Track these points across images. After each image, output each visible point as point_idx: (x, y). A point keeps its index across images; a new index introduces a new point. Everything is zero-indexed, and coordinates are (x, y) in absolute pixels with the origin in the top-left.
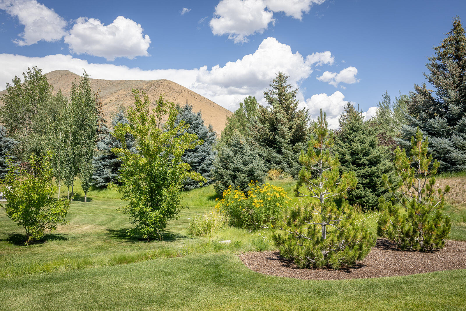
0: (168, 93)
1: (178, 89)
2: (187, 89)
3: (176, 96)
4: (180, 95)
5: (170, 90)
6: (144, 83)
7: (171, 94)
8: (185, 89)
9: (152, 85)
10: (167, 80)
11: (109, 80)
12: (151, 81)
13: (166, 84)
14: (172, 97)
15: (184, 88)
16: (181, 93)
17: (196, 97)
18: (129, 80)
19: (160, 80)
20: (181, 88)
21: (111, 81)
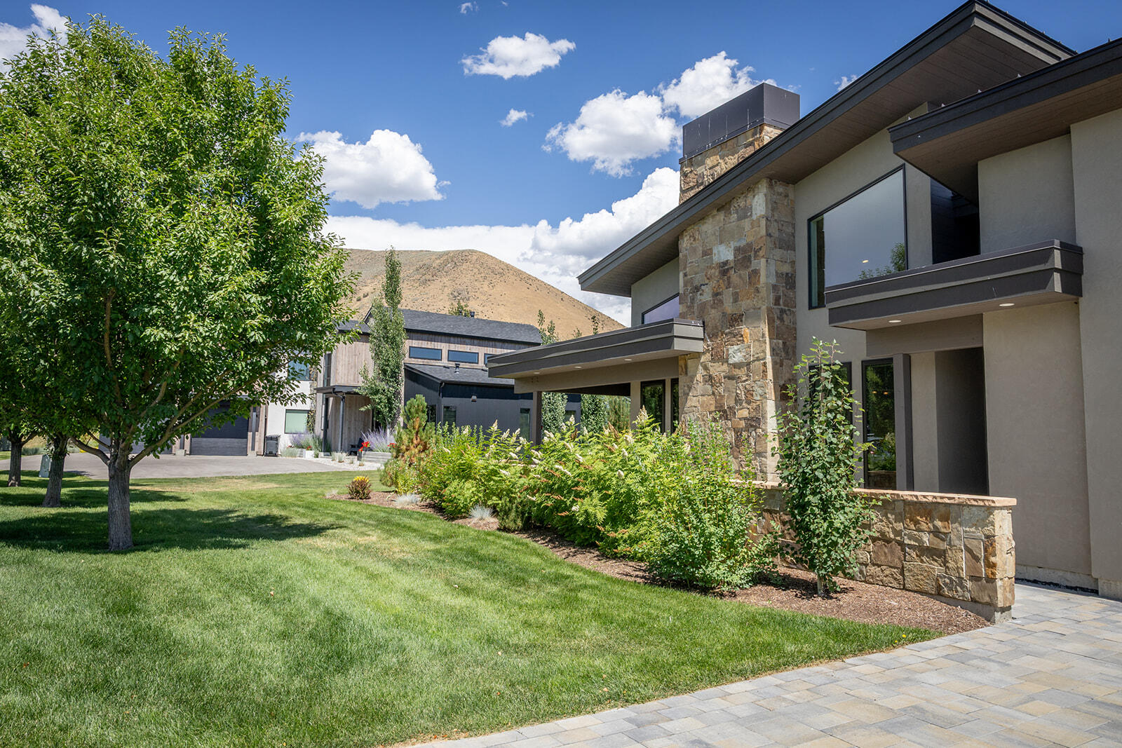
0: (479, 276)
1: (497, 267)
2: (513, 267)
3: (494, 281)
4: (501, 279)
5: (482, 270)
6: (434, 257)
7: (485, 278)
8: (509, 267)
9: (450, 260)
10: (476, 252)
11: (367, 251)
12: (447, 253)
13: (475, 258)
14: (487, 283)
15: (507, 265)
16: (502, 274)
17: (530, 282)
18: (405, 251)
19: (463, 251)
20: (502, 266)
21: (372, 252)
